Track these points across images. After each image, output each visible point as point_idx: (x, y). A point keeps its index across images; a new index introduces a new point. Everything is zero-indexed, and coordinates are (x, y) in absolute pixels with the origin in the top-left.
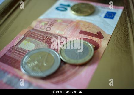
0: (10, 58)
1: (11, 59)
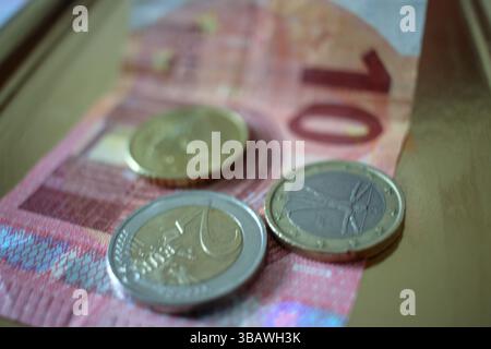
0: (65, 195)
1: (67, 200)
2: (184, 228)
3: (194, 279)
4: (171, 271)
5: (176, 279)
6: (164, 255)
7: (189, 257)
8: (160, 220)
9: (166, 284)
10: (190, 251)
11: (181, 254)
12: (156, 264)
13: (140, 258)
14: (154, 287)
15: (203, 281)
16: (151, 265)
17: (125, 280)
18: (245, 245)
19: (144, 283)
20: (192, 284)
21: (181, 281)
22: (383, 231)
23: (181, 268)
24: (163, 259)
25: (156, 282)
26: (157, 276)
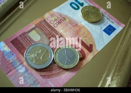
2: (41, 52)
3: (36, 63)
4: (33, 59)
5: (33, 61)
6: (34, 55)
7: (38, 58)
8: (38, 48)
9: (31, 61)
10: (39, 57)
11: (37, 57)
12: (32, 56)
13: (31, 54)
14: (29, 61)
15: (37, 64)
16: (31, 56)
17: (26, 56)
18: (47, 62)
19: (28, 59)
20: (35, 64)
21: (34, 62)
22: (69, 67)
23: (35, 60)
24: (34, 56)
25: (30, 60)
26: (31, 59)
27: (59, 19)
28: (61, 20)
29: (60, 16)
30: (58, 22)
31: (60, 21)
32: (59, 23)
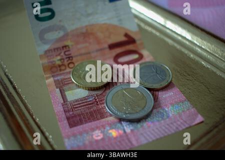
27: (62, 54)
28: (67, 53)
29: (56, 50)
30: (68, 59)
31: (67, 56)
32: (71, 58)
